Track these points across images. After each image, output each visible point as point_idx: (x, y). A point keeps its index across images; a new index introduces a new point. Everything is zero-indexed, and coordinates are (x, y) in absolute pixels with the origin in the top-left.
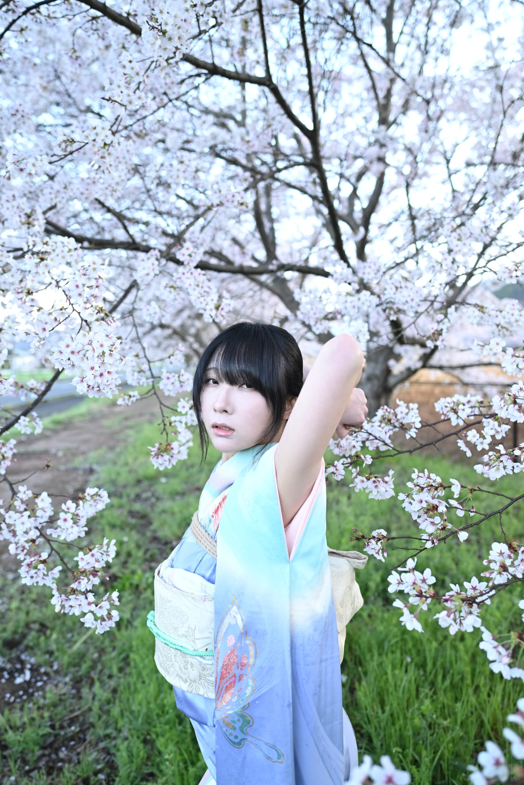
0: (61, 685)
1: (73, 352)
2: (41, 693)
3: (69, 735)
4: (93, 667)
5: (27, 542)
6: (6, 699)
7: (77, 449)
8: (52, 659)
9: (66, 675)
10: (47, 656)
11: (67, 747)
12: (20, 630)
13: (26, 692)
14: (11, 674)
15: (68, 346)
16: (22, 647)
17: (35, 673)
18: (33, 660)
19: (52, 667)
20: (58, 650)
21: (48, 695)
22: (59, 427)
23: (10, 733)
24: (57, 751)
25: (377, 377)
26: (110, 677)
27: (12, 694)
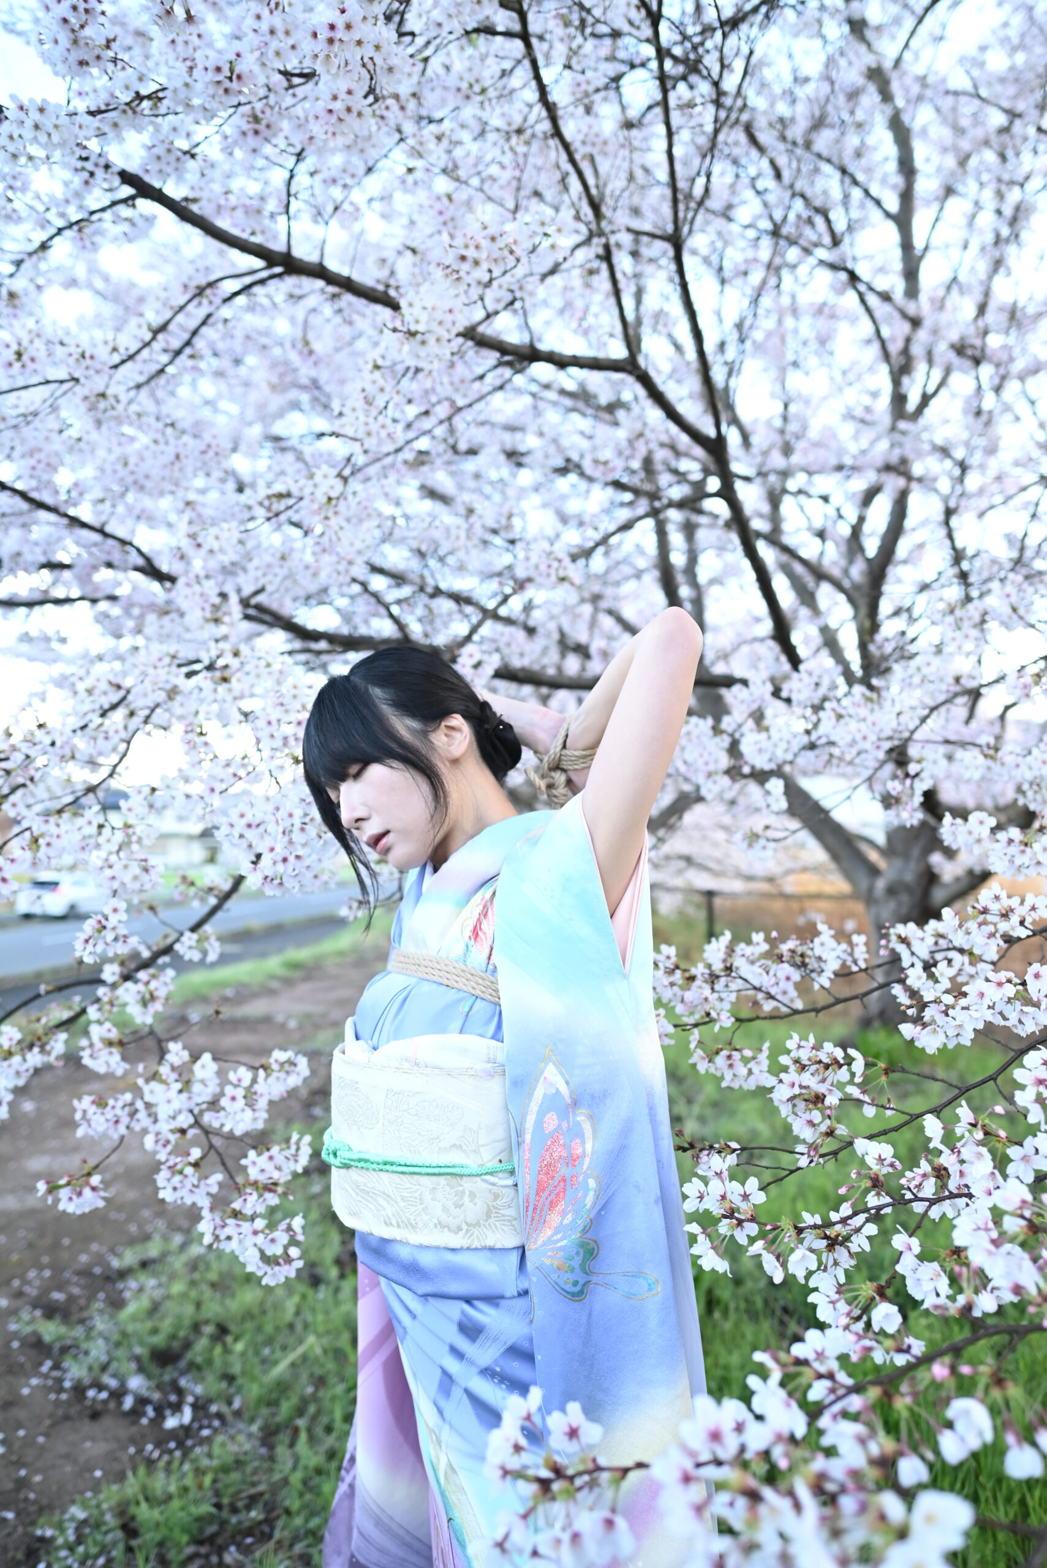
0: (241, 1438)
1: (249, 826)
2: (205, 1449)
3: (247, 1524)
4: (300, 1412)
5: (172, 1131)
6: (146, 1454)
7: (324, 1016)
8: (232, 1390)
9: (252, 1420)
10: (224, 1385)
11: (239, 1546)
12: (182, 1334)
13: (180, 1445)
14: (160, 1411)
15: (242, 816)
16: (182, 1364)
17: (201, 1414)
18: (199, 1389)
19: (230, 1403)
20: (243, 1373)
21: (217, 1450)
22: (297, 974)
23: (144, 1506)
24: (221, 1550)
25: (908, 888)
26: (329, 1429)
27: (158, 1445)
